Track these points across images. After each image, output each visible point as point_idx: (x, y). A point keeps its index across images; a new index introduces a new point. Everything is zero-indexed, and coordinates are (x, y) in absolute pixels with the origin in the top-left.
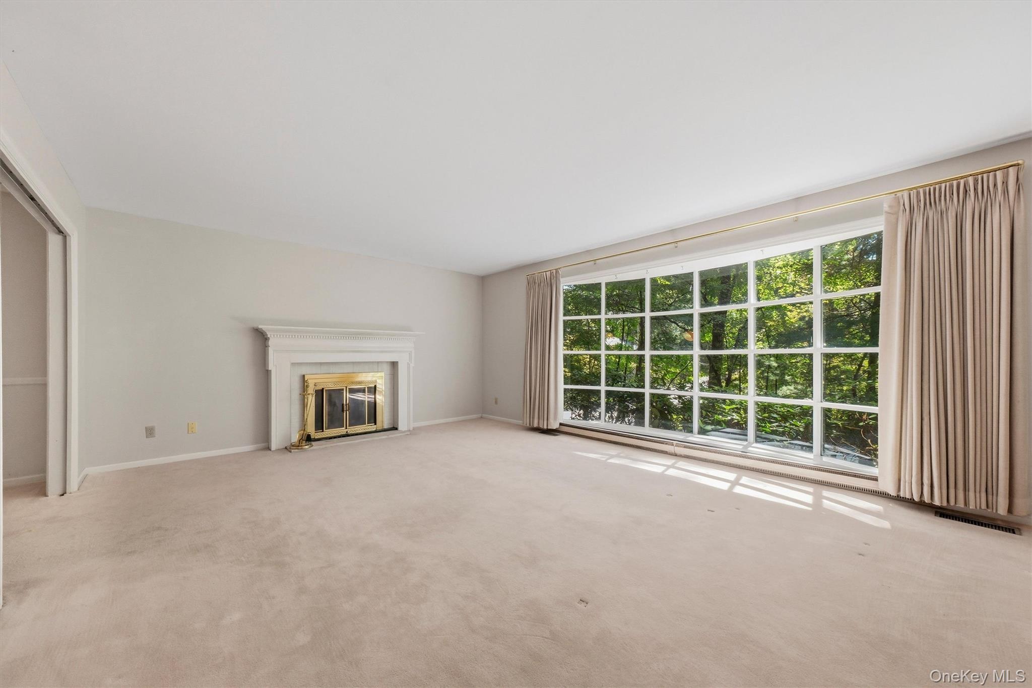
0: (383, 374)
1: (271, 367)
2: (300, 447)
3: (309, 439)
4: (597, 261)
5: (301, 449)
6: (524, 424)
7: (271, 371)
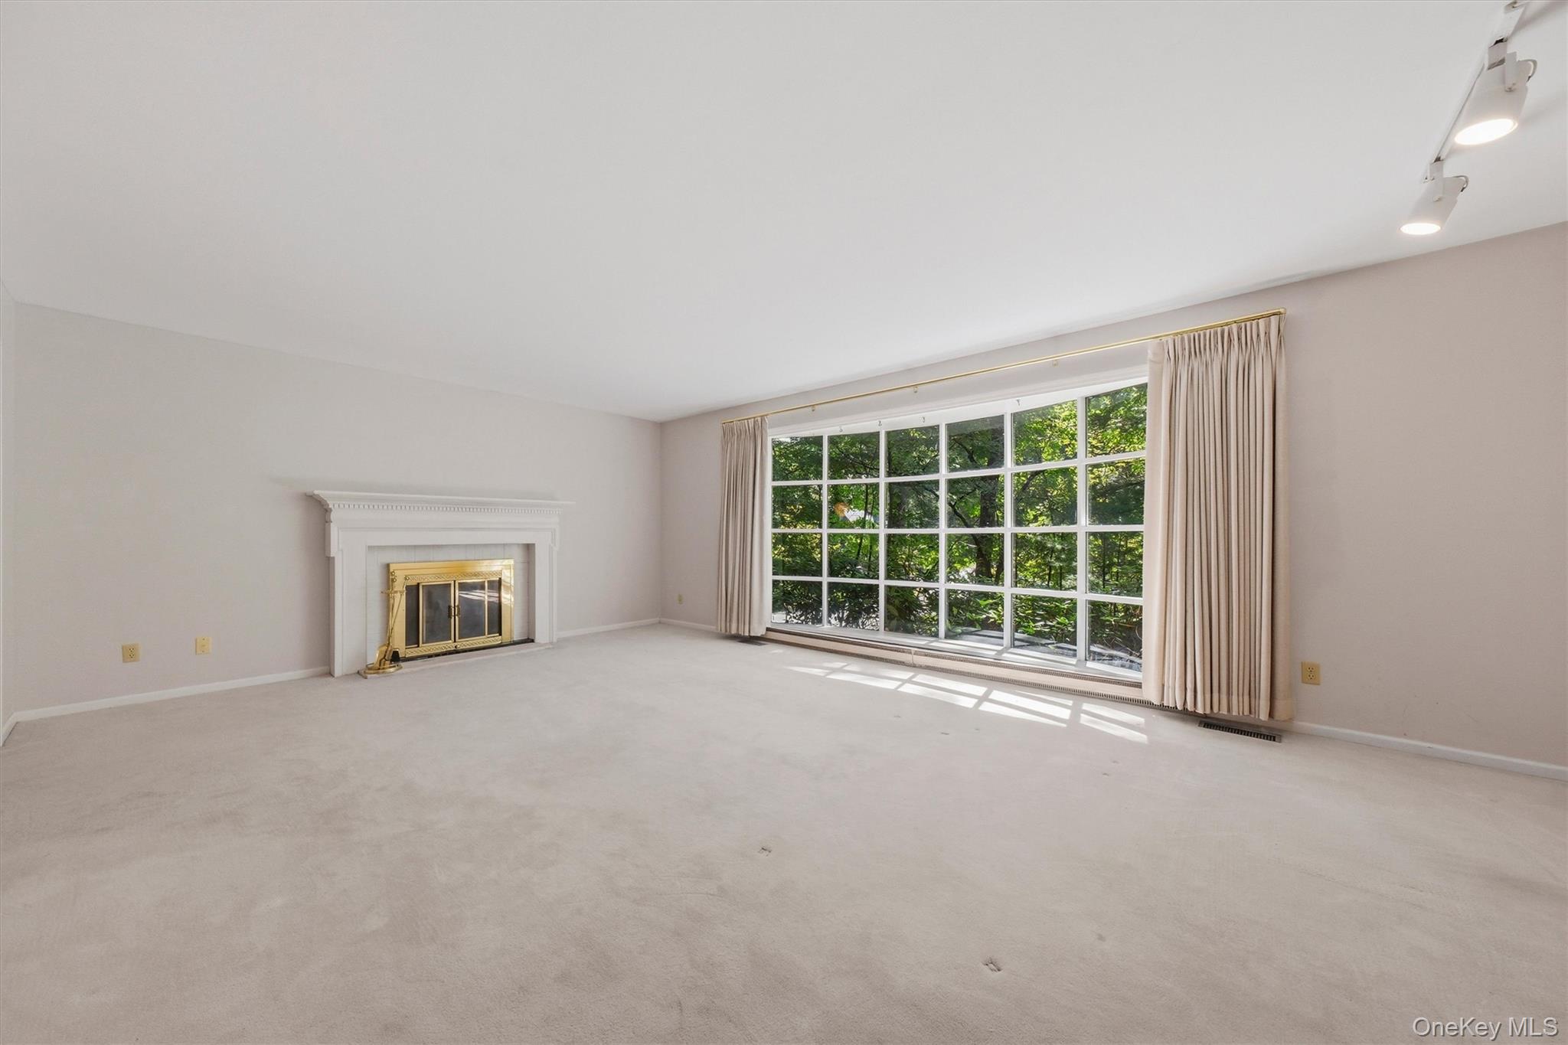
0: (512, 562)
1: (334, 552)
2: (380, 671)
3: (395, 658)
4: (816, 407)
5: (383, 672)
6: (717, 629)
7: (334, 558)
